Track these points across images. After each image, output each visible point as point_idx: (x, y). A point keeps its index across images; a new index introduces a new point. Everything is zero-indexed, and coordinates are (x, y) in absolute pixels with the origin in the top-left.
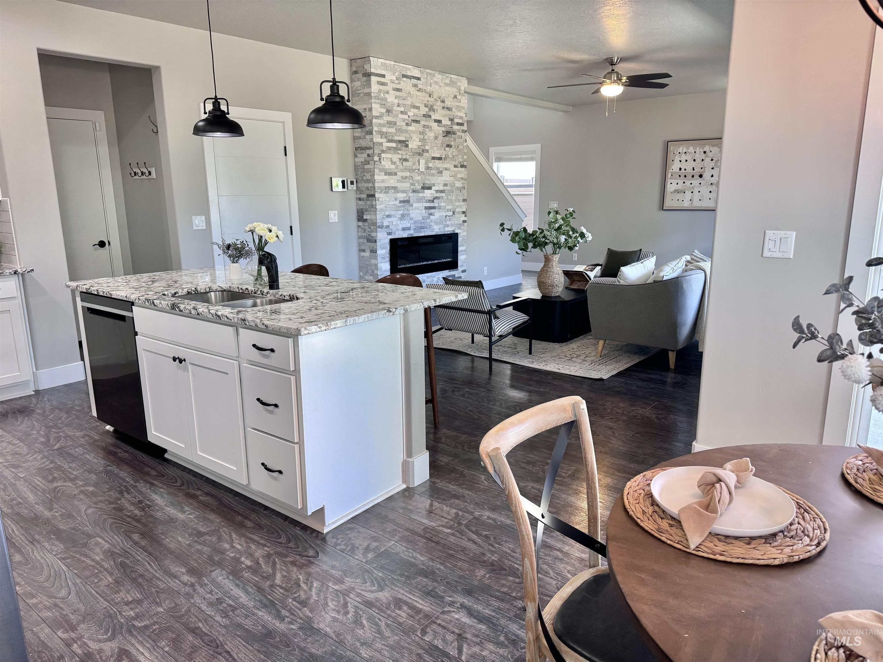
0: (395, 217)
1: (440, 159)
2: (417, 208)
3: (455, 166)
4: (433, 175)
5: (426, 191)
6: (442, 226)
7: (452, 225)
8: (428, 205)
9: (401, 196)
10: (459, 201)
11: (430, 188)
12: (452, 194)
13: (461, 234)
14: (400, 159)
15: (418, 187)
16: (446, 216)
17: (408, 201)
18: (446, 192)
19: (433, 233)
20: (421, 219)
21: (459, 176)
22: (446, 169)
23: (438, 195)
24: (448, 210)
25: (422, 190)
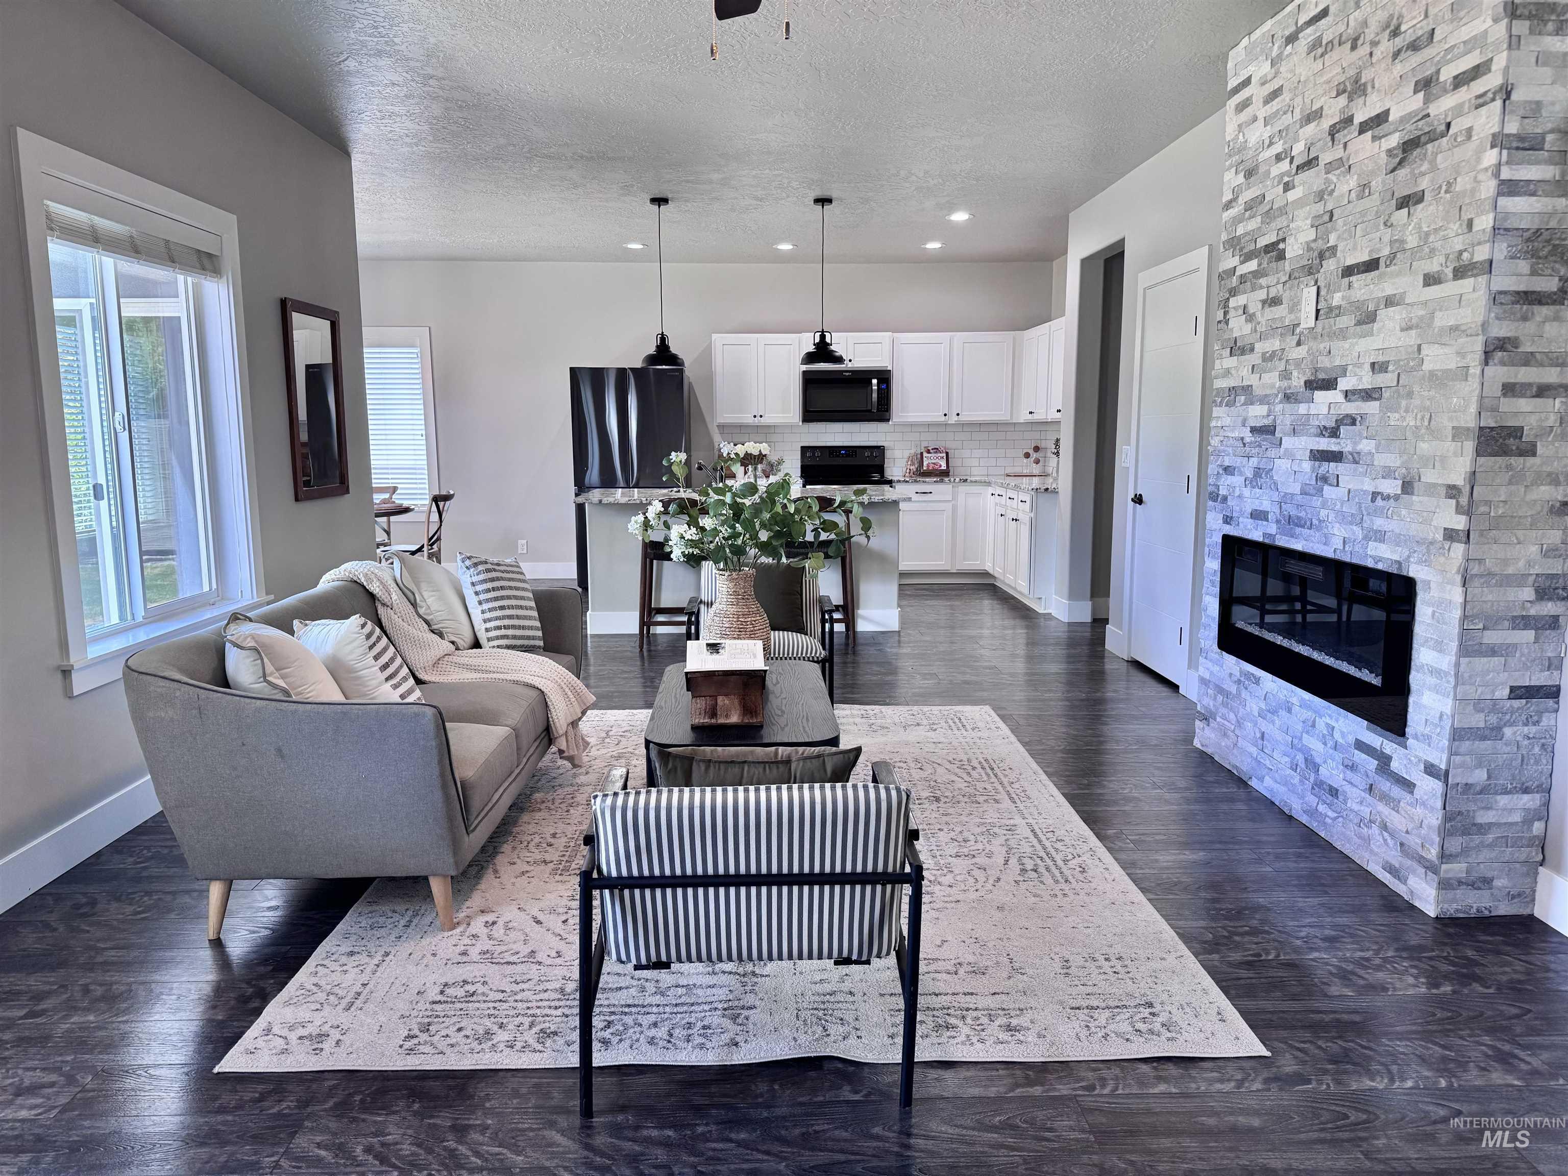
0: (1241, 474)
1: (1371, 265)
2: (1290, 455)
3: (1430, 280)
4: (1342, 334)
5: (1319, 395)
6: (1359, 533)
7: (1399, 540)
8: (1326, 444)
9: (1257, 413)
10: (1434, 434)
11: (1329, 384)
12: (1404, 403)
13: (1435, 593)
14: (1264, 302)
15: (1298, 381)
16: (1375, 495)
17: (1266, 431)
18: (1386, 394)
19: (1327, 552)
20: (1298, 491)
21: (1443, 320)
22: (1390, 302)
23: (1351, 408)
24: (1388, 473)
25: (1308, 393)
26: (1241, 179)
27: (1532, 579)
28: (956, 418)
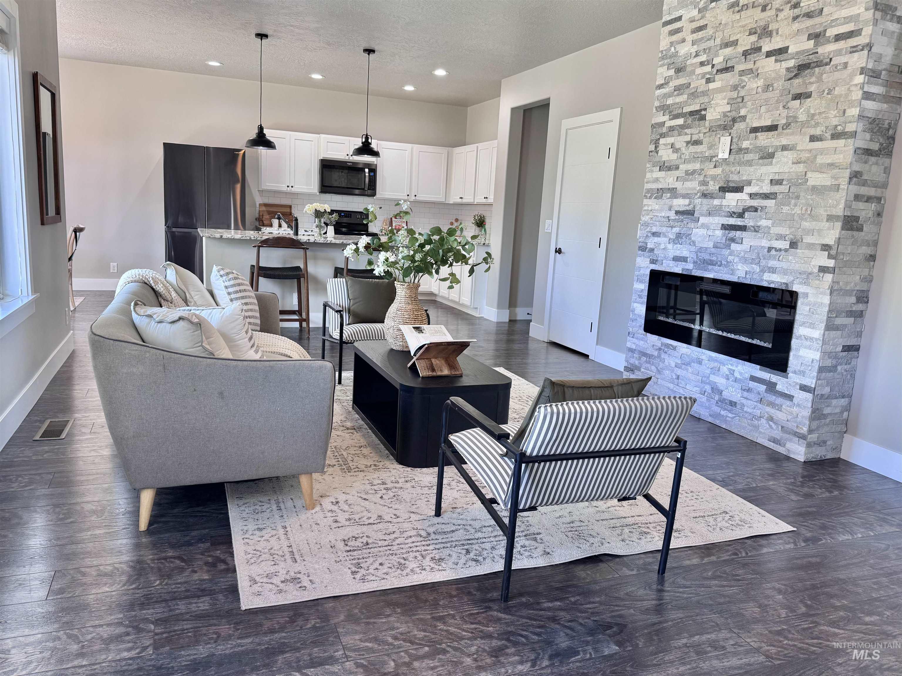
0: (665, 236)
1: (773, 128)
2: (705, 226)
3: (813, 139)
4: (749, 163)
5: (729, 195)
6: (757, 269)
7: (785, 272)
8: (732, 221)
9: (681, 203)
10: (813, 217)
11: (738, 189)
12: (793, 201)
13: (811, 299)
14: (688, 143)
15: (713, 187)
16: (770, 249)
17: (690, 213)
18: (780, 197)
19: (734, 279)
20: (711, 245)
21: (823, 160)
22: (784, 148)
23: (755, 203)
24: (781, 237)
25: (721, 193)
26: (672, 72)
27: (855, 292)
28: (414, 198)
